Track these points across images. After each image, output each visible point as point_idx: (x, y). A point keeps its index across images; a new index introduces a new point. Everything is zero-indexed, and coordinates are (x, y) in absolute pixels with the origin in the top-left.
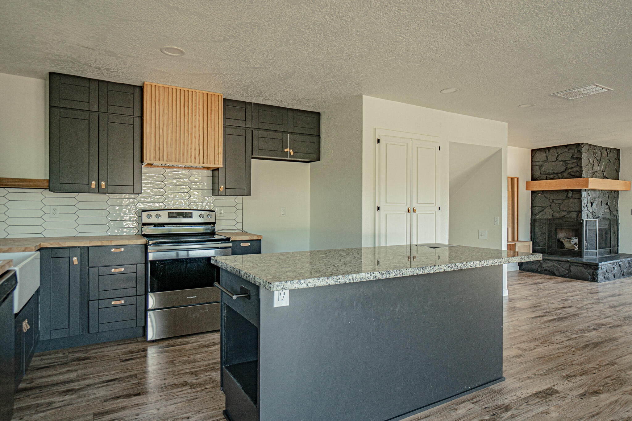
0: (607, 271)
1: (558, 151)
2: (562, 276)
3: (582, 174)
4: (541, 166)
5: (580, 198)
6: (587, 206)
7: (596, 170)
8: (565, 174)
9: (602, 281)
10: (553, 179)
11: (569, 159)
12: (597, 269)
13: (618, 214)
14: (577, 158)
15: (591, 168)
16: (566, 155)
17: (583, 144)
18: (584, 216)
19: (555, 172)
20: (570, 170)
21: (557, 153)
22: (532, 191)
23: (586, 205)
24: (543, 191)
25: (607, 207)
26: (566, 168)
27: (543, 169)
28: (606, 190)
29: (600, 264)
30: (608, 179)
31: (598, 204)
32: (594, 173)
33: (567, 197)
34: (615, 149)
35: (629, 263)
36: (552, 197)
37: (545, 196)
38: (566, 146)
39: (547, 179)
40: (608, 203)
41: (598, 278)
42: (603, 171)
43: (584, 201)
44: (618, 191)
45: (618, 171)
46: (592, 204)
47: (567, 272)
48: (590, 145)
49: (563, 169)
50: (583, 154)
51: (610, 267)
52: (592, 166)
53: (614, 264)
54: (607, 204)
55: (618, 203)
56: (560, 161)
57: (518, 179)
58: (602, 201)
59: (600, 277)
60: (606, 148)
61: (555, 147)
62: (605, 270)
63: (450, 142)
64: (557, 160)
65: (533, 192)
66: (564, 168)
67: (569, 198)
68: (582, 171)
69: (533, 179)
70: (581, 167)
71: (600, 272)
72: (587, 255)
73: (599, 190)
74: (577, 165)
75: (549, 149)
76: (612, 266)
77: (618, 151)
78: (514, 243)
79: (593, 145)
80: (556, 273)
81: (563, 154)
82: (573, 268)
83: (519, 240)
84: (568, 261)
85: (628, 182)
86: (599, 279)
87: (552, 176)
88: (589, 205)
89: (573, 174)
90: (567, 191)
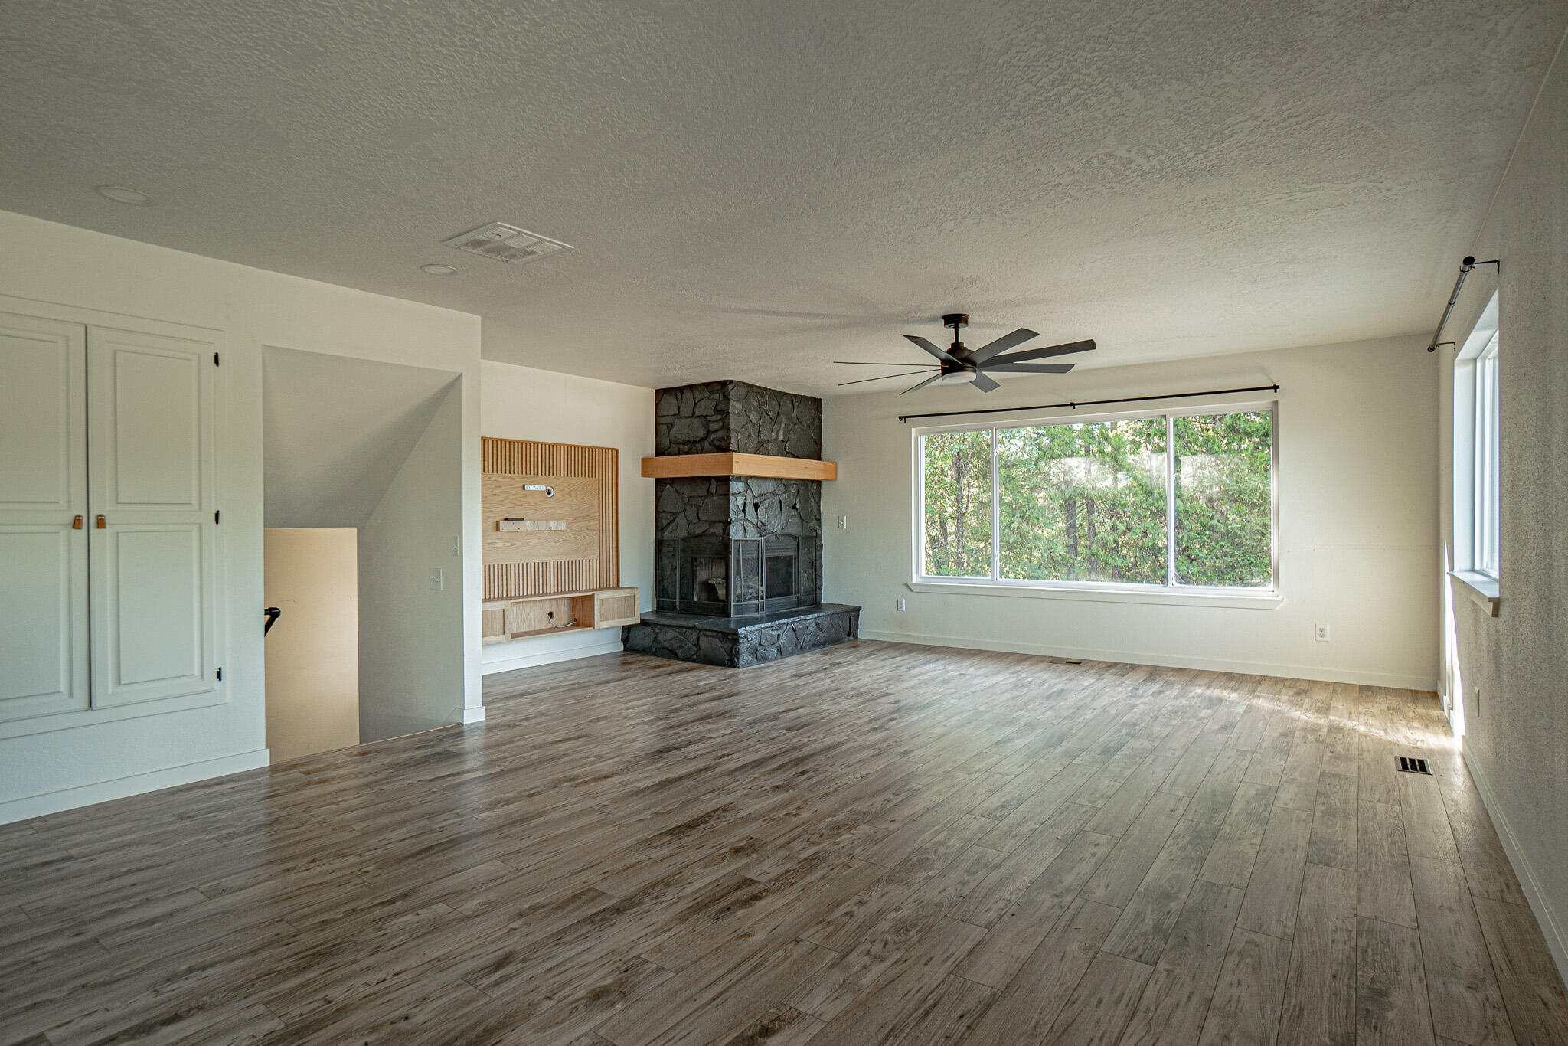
0: (760, 644)
1: (696, 395)
2: (687, 660)
3: (729, 444)
4: (670, 426)
5: (726, 494)
6: (744, 511)
7: (766, 438)
8: (706, 444)
9: (750, 664)
10: (688, 453)
11: (712, 413)
12: (736, 641)
13: (820, 526)
14: (722, 410)
15: (754, 434)
16: (706, 407)
17: (732, 382)
18: (736, 532)
19: (691, 439)
20: (713, 436)
21: (694, 399)
22: (657, 480)
23: (741, 509)
24: (673, 479)
25: (794, 512)
26: (709, 431)
27: (674, 431)
28: (791, 479)
29: (741, 630)
30: (797, 457)
31: (771, 506)
32: (760, 443)
33: (708, 491)
34: (811, 397)
35: (817, 624)
36: (686, 491)
37: (676, 491)
38: (707, 385)
39: (679, 454)
40: (795, 504)
41: (738, 659)
42: (783, 441)
43: (737, 502)
44: (819, 482)
45: (818, 442)
46: (756, 506)
47: (695, 649)
48: (750, 386)
49: (702, 433)
50: (732, 402)
51: (771, 635)
52: (756, 430)
53: (780, 628)
54: (794, 507)
55: (819, 506)
56: (699, 417)
57: (617, 451)
58: (781, 502)
59: (744, 656)
60: (792, 395)
61: (691, 387)
62: (755, 642)
63: (265, 346)
64: (694, 413)
65: (660, 483)
66: (705, 432)
67: (713, 495)
68: (729, 438)
69: (660, 452)
70: (729, 429)
71: (743, 647)
72: (739, 611)
73: (773, 479)
74: (723, 426)
75: (681, 390)
76: (774, 633)
77: (818, 402)
78: (591, 593)
79: (759, 387)
80: (679, 652)
81: (703, 402)
82: (704, 642)
83: (621, 585)
84: (694, 628)
85: (831, 464)
86: (742, 662)
87: (687, 448)
88: (750, 509)
89: (717, 443)
90: (708, 479)
